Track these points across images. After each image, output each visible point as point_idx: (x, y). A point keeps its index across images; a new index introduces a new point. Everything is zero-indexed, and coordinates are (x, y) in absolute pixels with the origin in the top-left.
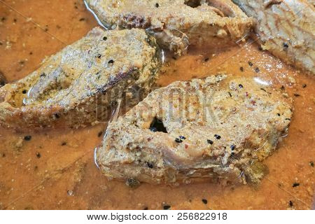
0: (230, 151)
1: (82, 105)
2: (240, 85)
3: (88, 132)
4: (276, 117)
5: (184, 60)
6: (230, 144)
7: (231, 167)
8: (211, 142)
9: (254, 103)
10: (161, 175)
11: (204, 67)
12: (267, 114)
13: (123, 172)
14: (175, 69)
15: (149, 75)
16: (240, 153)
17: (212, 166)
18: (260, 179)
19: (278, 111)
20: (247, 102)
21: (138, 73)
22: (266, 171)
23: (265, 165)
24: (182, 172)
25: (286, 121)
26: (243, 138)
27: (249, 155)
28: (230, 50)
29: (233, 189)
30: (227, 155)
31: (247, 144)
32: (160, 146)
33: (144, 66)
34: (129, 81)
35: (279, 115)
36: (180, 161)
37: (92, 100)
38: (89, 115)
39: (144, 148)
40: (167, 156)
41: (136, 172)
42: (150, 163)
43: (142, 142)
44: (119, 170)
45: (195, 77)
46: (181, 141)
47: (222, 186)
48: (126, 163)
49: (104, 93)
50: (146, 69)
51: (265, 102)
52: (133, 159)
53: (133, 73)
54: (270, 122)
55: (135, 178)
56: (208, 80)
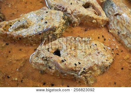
0: (82, 70)
1: (30, 37)
2: (96, 44)
3: (31, 47)
4: (106, 61)
5: (77, 28)
6: (84, 67)
7: (82, 76)
8: (76, 65)
9: (99, 53)
10: (53, 72)
11: (84, 33)
12: (102, 59)
13: (39, 67)
14: (72, 31)
15: (60, 31)
16: (87, 72)
17: (74, 74)
18: (92, 84)
19: (107, 59)
20: (96, 52)
21: (56, 30)
22: (96, 81)
23: (96, 79)
24: (62, 73)
25: (109, 64)
26: (90, 66)
27: (91, 73)
28: (96, 29)
29: (80, 85)
30: (81, 71)
31: (91, 69)
32: (55, 61)
33: (59, 27)
34: (51, 32)
35: (107, 60)
36: (61, 69)
37: (35, 36)
38: (33, 41)
39: (49, 60)
40: (57, 66)
41: (44, 69)
42: (50, 66)
43: (49, 58)
44: (38, 66)
45: (79, 36)
46: (64, 61)
47: (77, 83)
48: (41, 64)
49: (40, 34)
50: (59, 29)
51: (103, 54)
52: (44, 63)
53: (54, 29)
54: (103, 63)
55: (43, 71)
56: (84, 39)
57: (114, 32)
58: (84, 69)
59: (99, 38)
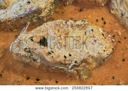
0: (73, 63)
1: (10, 21)
2: (92, 30)
3: (11, 34)
4: (103, 52)
5: (70, 8)
6: (75, 60)
7: (72, 70)
8: (65, 57)
9: (95, 41)
10: (38, 65)
11: (78, 14)
12: (99, 49)
13: (22, 59)
14: (63, 11)
15: (48, 13)
16: (79, 65)
17: (63, 68)
18: (86, 79)
19: (104, 49)
20: (92, 40)
21: (41, 12)
22: (90, 75)
23: (90, 73)
24: (49, 66)
25: (106, 55)
26: (82, 59)
27: (84, 66)
28: (94, 8)
29: (72, 80)
30: (72, 65)
31: (84, 61)
32: (40, 53)
33: (45, 8)
34: (36, 15)
35: (104, 51)
36: (48, 62)
37: (15, 20)
38: (13, 26)
39: (32, 52)
40: (43, 59)
41: (28, 61)
42: (34, 59)
43: (32, 49)
44: (20, 58)
45: (71, 19)
46: (51, 54)
47: (67, 77)
48: (23, 56)
49: (21, 18)
50: (46, 10)
51: (100, 42)
52: (27, 55)
53: (39, 11)
54: (99, 54)
55: (27, 63)
56: (77, 23)
57: (117, 13)
58: (76, 62)
59: (97, 20)
